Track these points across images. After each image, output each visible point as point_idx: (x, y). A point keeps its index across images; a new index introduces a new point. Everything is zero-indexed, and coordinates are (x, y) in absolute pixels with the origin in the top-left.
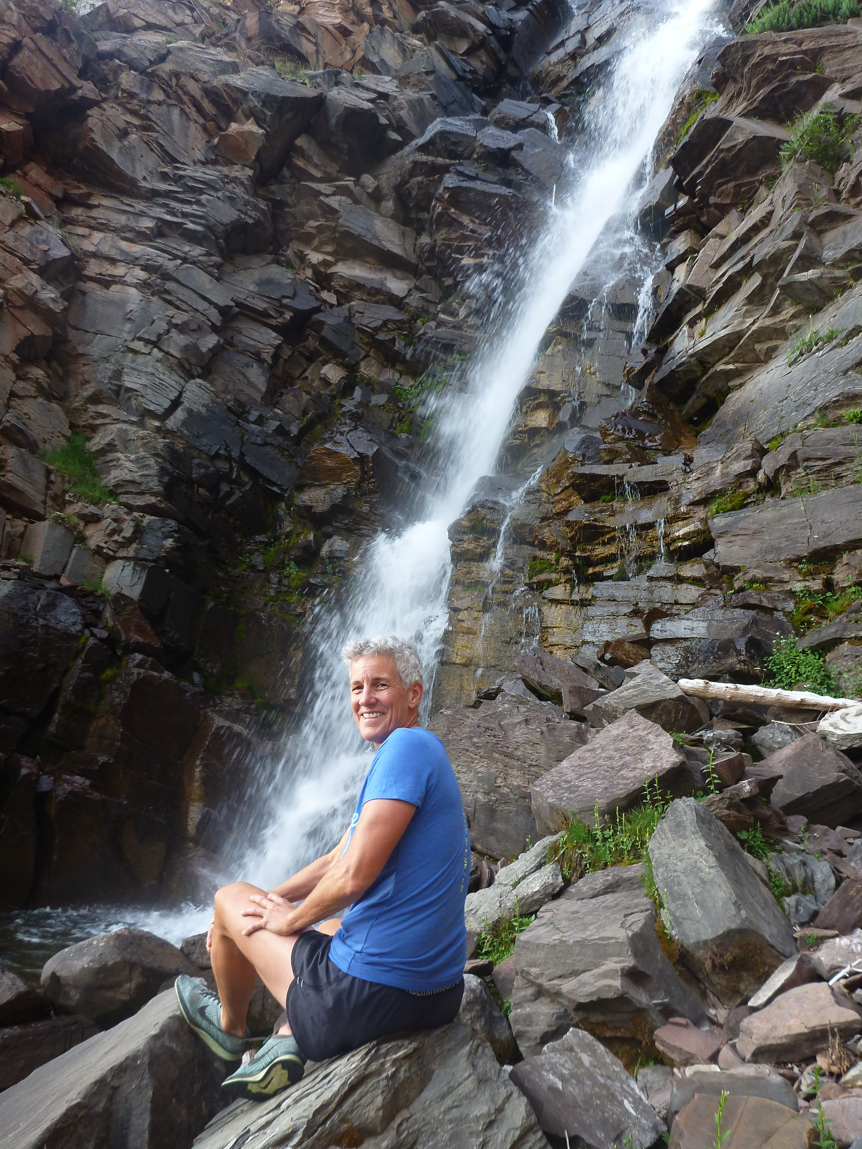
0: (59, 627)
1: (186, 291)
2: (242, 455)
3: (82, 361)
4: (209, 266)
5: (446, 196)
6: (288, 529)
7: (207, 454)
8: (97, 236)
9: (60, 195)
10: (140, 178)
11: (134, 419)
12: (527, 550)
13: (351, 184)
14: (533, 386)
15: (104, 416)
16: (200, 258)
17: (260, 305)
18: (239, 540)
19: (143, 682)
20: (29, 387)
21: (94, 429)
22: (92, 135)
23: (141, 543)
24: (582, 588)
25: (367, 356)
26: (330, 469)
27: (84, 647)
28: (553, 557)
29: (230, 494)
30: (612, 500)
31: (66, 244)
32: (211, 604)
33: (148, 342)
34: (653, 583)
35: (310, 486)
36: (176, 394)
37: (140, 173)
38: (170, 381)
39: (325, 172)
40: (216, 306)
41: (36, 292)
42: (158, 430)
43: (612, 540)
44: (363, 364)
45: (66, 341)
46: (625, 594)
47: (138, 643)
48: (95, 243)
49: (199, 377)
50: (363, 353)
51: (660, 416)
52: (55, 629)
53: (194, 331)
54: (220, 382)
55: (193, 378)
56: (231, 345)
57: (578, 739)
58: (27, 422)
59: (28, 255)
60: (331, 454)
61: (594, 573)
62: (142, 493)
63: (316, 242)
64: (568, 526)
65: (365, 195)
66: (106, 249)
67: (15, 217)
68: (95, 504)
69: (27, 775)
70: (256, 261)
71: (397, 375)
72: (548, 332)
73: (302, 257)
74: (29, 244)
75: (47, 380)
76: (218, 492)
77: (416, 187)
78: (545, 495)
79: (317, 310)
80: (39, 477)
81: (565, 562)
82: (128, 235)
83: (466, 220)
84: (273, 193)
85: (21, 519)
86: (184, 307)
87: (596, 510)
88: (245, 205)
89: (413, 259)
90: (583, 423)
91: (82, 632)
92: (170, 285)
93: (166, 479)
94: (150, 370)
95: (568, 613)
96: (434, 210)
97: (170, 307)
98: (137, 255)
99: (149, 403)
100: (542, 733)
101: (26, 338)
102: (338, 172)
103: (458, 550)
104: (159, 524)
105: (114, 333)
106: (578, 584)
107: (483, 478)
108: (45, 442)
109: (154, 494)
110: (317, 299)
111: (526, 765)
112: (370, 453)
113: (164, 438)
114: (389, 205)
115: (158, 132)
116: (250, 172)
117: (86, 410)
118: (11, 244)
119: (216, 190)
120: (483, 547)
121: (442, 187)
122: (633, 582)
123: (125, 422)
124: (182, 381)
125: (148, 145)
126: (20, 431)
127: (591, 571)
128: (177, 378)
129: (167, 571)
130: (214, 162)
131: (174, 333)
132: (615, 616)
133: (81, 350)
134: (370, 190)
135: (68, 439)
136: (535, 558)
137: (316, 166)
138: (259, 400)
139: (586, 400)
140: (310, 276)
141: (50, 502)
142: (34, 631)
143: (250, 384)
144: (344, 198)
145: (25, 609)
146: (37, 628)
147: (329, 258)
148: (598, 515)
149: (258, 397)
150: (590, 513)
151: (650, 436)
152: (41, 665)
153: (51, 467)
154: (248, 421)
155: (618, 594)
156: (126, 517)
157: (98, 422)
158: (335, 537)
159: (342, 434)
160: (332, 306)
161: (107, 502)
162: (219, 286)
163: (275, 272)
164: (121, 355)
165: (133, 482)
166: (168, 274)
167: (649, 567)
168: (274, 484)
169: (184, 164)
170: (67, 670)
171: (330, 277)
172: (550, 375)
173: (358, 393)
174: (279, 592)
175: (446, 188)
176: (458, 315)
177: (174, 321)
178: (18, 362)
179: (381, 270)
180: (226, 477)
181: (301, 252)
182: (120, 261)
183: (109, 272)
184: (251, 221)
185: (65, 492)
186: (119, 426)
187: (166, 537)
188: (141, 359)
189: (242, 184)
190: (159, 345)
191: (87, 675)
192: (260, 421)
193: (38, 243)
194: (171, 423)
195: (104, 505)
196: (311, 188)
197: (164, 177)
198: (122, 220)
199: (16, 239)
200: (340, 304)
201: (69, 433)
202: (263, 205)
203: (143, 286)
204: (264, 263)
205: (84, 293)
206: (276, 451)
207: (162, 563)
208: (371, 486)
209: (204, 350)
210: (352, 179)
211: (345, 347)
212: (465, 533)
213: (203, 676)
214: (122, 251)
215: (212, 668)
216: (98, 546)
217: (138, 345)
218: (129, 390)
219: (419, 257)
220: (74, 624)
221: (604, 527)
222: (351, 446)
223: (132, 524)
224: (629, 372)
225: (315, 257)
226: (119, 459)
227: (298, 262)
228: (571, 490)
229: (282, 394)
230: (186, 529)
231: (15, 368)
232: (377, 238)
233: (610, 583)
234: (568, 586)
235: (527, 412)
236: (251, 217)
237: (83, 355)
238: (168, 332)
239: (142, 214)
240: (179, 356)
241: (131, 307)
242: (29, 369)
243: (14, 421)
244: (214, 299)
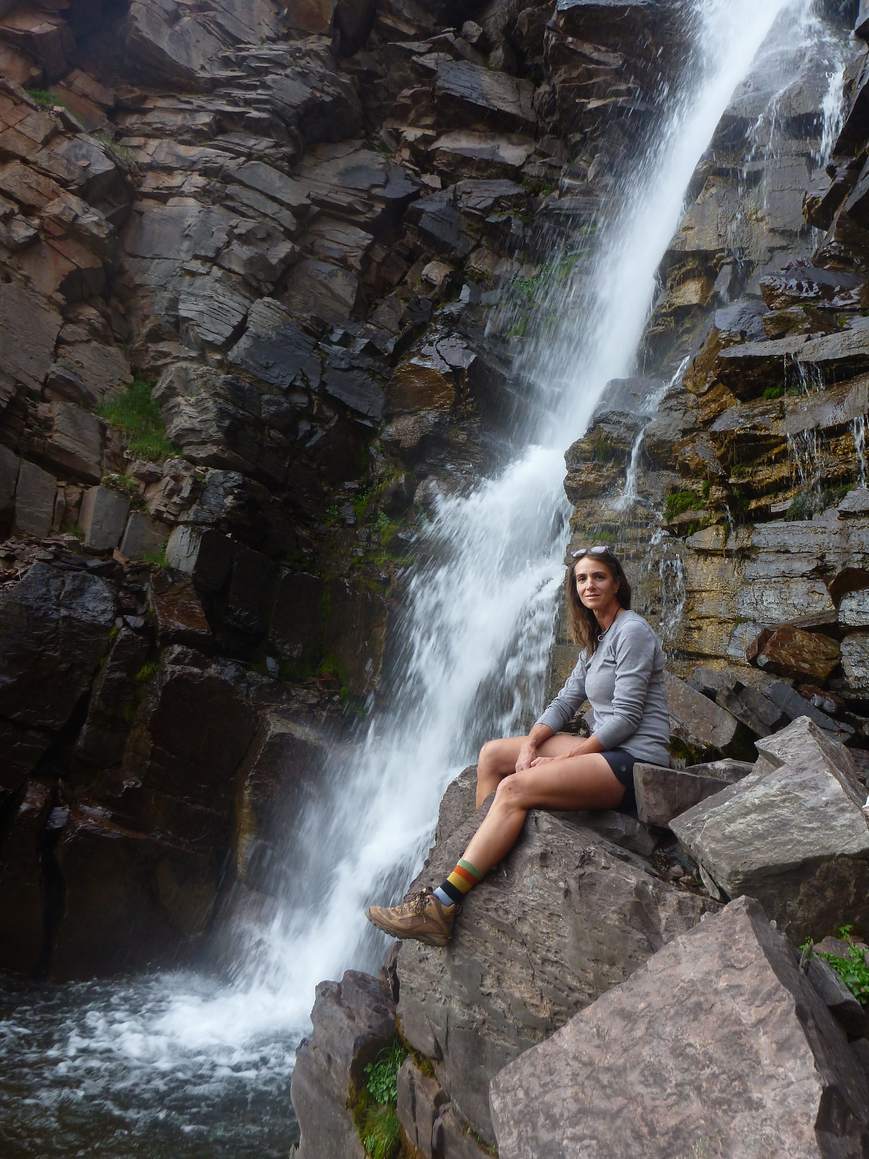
0: (84, 617)
1: (250, 193)
2: (323, 384)
3: (141, 293)
4: (278, 159)
5: (562, 23)
6: (381, 471)
7: (279, 388)
8: (153, 144)
9: (111, 103)
10: (196, 67)
11: (194, 354)
12: (668, 478)
13: (450, 36)
14: (678, 248)
15: (166, 355)
16: (267, 151)
17: (344, 199)
18: (326, 489)
19: (181, 681)
20: (80, 330)
21: (157, 371)
22: (137, 24)
23: (201, 504)
24: (743, 532)
25: (478, 246)
26: (421, 391)
27: (114, 640)
28: (699, 486)
29: (310, 434)
30: (781, 394)
31: (109, 157)
32: (287, 572)
33: (205, 259)
34: (850, 522)
35: (399, 415)
36: (240, 318)
37: (196, 62)
38: (231, 304)
39: (419, 27)
40: (288, 206)
41: (77, 217)
42: (220, 364)
43: (784, 455)
44: (473, 256)
45: (122, 271)
46: (803, 541)
47: (179, 631)
48: (151, 152)
49: (270, 295)
50: (473, 243)
51: (857, 261)
52: (78, 620)
53: (263, 240)
54: (297, 299)
55: (261, 296)
56: (312, 252)
57: (636, 920)
58: (80, 371)
59: (64, 174)
60: (419, 371)
61: (759, 509)
62: (203, 443)
63: (412, 115)
64: (714, 440)
65: (469, 47)
66: (162, 158)
67: (48, 132)
68: (154, 461)
69: (27, 812)
70: (343, 149)
71: (516, 265)
72: (696, 172)
73: (397, 136)
74: (65, 162)
75: (102, 320)
76: (296, 433)
77: (526, 22)
78: (692, 397)
79: (415, 196)
80: (93, 435)
81: (717, 493)
82: (187, 137)
83: (587, 49)
84: (358, 63)
85: (76, 485)
86: (251, 213)
87: (756, 411)
88: (321, 81)
89: (531, 117)
90: (748, 291)
91: (112, 621)
92: (232, 189)
93: (226, 423)
94: (208, 293)
95: (723, 570)
96: (547, 44)
97: (234, 215)
98: (194, 159)
99: (206, 332)
100: (567, 893)
101: (71, 273)
102: (435, 25)
103: (574, 485)
104: (221, 479)
105: (171, 255)
106: (736, 526)
107: (614, 383)
108: (103, 392)
109: (215, 443)
110: (414, 183)
111: (537, 958)
112: (465, 365)
113: (228, 373)
114: (498, 54)
115: (215, 9)
116: (327, 41)
117: (147, 351)
118: (45, 164)
119: (284, 67)
120: (608, 477)
121: (556, 13)
122: (818, 520)
123: (185, 359)
124: (246, 302)
125: (204, 27)
126: (69, 382)
127: (753, 505)
128: (240, 299)
129: (229, 535)
130: (286, 38)
131: (235, 246)
132: (787, 576)
133: (138, 280)
134: (474, 40)
135: (131, 387)
136: (674, 489)
137: (407, 22)
138: (347, 315)
139: (752, 258)
140: (407, 158)
141: (105, 462)
142: (53, 625)
143: (335, 297)
144: (442, 55)
145: (45, 598)
146: (57, 621)
147: (429, 132)
148: (758, 420)
149: (345, 311)
150: (747, 417)
151: (842, 290)
152: (64, 666)
153: (107, 421)
154: (330, 343)
155: (793, 541)
156: (184, 473)
157: (159, 363)
158: (431, 477)
159: (431, 344)
160: (434, 190)
161: (167, 457)
162: (291, 182)
163: (365, 157)
164: (177, 279)
165: (192, 430)
166: (229, 176)
167: (843, 495)
168: (365, 417)
169: (250, 43)
170: (97, 670)
171: (431, 156)
172: (701, 231)
173: (465, 293)
174: (368, 551)
175: (560, 12)
176: (585, 176)
177: (236, 231)
178: (63, 303)
179: (493, 138)
180: (304, 414)
181: (396, 130)
182: (177, 169)
183: (166, 184)
184: (328, 99)
185: (123, 449)
186: (179, 364)
187: (226, 496)
188: (199, 281)
189: (317, 55)
190: (218, 261)
191: (117, 675)
192: (346, 340)
193: (77, 159)
194: (234, 354)
195: (164, 461)
196: (401, 47)
197: (226, 62)
198: (178, 120)
199: (50, 158)
200: (444, 187)
201: (131, 379)
202: (345, 79)
203: (202, 194)
204: (351, 150)
205: (141, 213)
206: (366, 376)
207: (223, 527)
208: (469, 408)
209: (274, 261)
210: (452, 29)
211: (449, 238)
212: (586, 460)
213: (279, 662)
214: (179, 157)
215: (291, 651)
216: (157, 510)
217: (196, 265)
218: (187, 319)
219: (538, 113)
220: (104, 612)
221: (769, 437)
222: (442, 358)
223: (190, 481)
224: (810, 206)
225: (411, 134)
226: (178, 405)
227: (394, 144)
228: (721, 386)
229: (377, 305)
230: (254, 482)
231: (63, 311)
232: (484, 97)
233: (780, 524)
234: (721, 528)
235: (672, 287)
236: (328, 94)
237: (140, 286)
238: (228, 244)
239: (201, 109)
240: (242, 272)
241: (190, 221)
242: (81, 311)
243: (61, 372)
244: (285, 199)
